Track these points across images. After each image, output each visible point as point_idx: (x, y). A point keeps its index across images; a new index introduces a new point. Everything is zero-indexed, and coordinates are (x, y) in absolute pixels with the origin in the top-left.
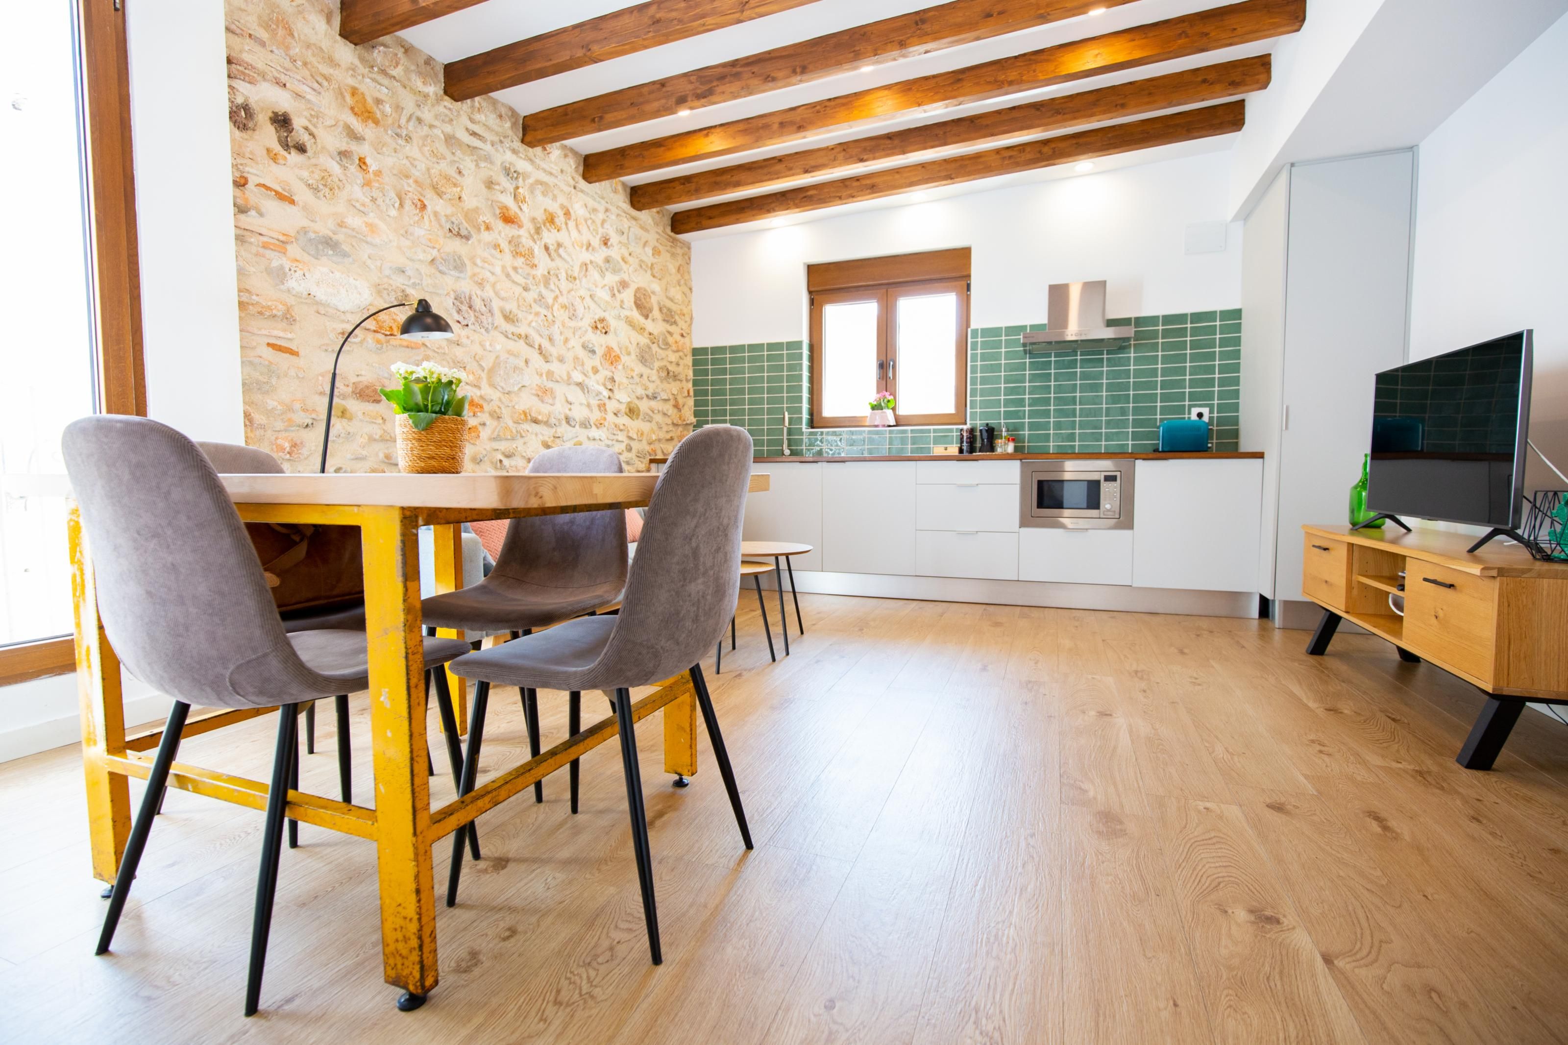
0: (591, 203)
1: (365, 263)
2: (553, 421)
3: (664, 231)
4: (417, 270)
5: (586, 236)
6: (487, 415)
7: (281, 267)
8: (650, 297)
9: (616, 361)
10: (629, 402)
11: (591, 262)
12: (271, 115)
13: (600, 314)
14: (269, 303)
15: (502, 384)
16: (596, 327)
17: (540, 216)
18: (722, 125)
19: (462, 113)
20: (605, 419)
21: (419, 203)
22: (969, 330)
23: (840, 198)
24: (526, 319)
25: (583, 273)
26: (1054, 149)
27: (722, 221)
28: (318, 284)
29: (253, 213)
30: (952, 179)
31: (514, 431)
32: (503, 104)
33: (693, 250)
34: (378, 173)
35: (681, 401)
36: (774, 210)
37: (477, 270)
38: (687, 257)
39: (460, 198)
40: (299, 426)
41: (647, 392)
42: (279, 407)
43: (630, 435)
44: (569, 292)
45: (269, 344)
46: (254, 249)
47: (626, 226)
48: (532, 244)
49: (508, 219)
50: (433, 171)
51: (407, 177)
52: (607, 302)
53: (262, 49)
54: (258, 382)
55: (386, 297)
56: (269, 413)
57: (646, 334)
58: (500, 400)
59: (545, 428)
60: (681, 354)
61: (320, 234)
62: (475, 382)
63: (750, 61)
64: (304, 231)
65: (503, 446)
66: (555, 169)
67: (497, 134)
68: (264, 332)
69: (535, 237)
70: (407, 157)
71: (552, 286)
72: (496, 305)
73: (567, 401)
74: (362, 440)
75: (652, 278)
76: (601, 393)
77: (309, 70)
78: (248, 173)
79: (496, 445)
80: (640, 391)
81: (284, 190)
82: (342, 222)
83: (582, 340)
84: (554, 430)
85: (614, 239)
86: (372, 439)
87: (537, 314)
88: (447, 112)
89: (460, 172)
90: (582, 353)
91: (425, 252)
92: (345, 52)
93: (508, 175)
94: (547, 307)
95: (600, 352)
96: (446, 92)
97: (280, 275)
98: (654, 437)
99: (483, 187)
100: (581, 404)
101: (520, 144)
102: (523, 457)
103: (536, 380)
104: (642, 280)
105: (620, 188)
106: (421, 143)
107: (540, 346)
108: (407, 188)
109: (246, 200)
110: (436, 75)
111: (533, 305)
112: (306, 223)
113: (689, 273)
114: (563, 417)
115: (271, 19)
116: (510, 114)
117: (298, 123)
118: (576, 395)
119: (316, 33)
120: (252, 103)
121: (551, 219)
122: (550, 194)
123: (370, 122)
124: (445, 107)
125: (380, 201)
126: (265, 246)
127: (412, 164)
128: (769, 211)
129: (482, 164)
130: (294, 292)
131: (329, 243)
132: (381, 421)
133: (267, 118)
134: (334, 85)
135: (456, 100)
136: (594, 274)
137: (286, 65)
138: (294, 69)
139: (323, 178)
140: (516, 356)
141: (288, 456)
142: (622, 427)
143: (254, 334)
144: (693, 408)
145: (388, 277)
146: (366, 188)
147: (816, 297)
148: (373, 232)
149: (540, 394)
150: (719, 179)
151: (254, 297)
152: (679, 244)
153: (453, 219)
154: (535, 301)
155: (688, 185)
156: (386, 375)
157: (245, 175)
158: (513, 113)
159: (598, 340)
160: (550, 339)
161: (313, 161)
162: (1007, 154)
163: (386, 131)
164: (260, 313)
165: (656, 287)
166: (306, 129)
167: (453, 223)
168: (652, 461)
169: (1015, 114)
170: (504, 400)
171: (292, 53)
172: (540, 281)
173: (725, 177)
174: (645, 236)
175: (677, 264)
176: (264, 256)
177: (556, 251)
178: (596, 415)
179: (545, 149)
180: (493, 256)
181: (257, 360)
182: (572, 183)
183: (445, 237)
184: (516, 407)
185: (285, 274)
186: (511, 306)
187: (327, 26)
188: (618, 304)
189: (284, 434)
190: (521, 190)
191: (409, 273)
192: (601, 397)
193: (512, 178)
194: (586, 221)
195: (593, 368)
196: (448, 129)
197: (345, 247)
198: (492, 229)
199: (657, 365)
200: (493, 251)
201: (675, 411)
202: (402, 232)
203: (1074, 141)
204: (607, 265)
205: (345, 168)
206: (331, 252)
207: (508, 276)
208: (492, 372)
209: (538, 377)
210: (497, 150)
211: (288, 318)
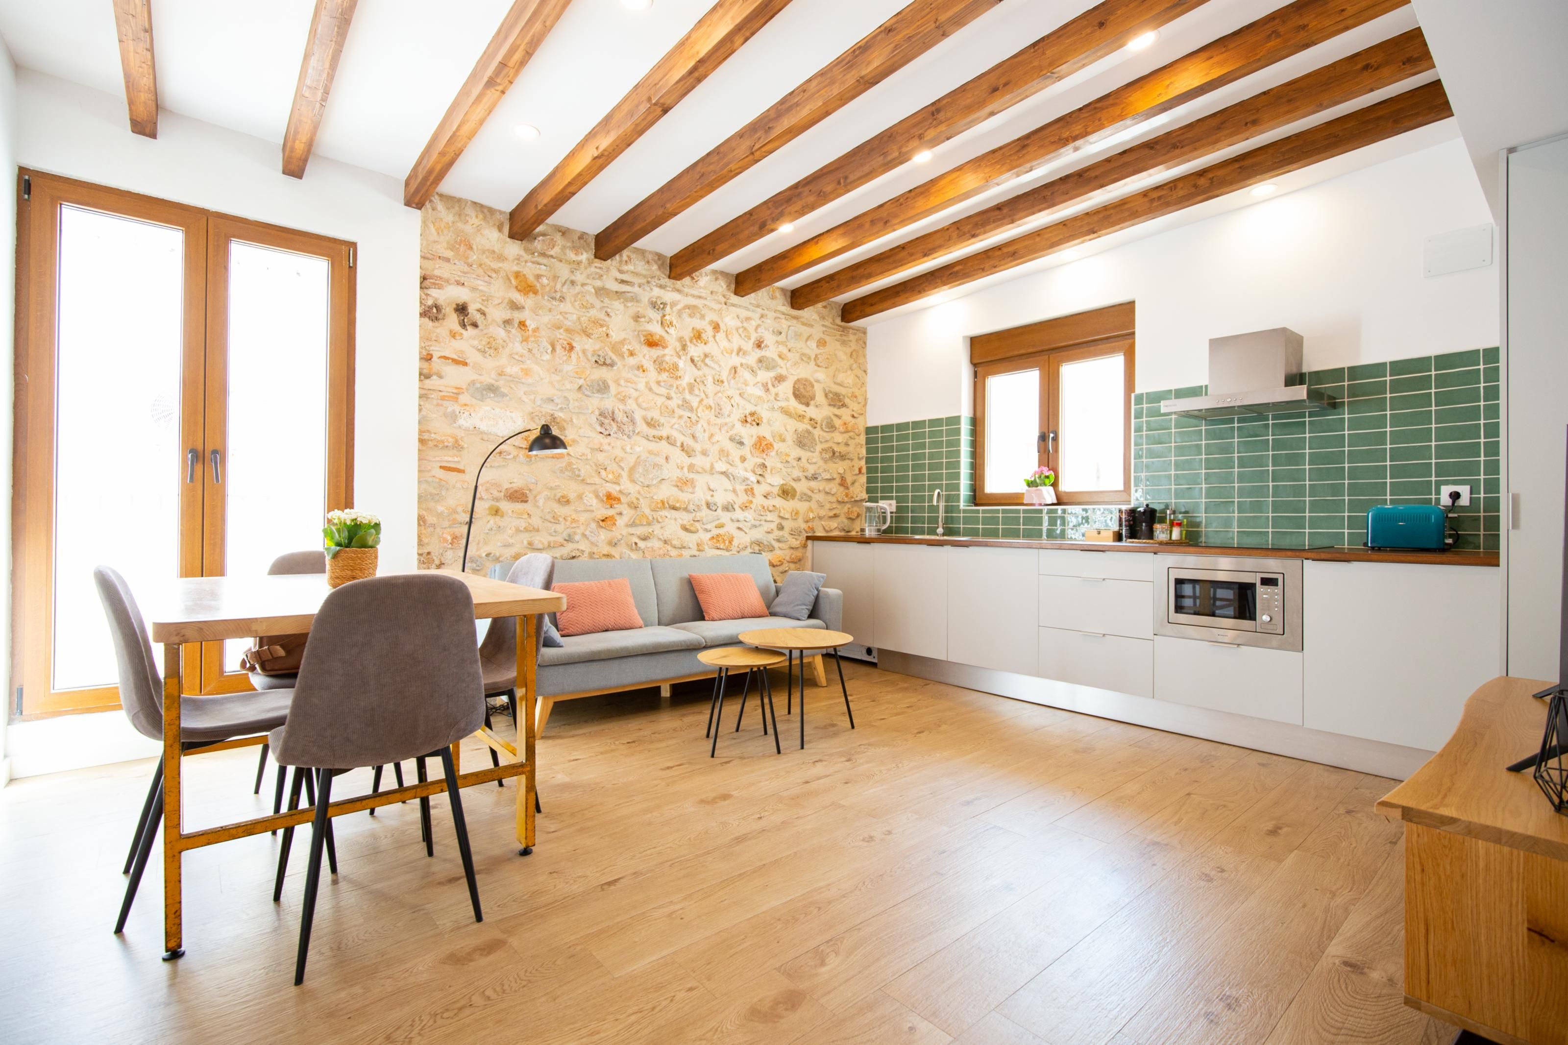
0: (744, 313)
1: (520, 398)
2: (691, 507)
3: (834, 323)
4: (565, 397)
5: (737, 341)
6: (626, 506)
7: (454, 411)
8: (813, 386)
9: (768, 448)
10: (783, 485)
11: (742, 365)
12: (455, 306)
13: (750, 408)
14: (443, 438)
15: (641, 479)
16: (746, 421)
17: (687, 334)
18: (828, 231)
19: (611, 268)
20: (751, 502)
21: (567, 347)
22: (1133, 395)
23: (983, 269)
24: (669, 423)
25: (732, 375)
26: (1211, 179)
27: (881, 307)
28: (481, 420)
29: (435, 377)
30: (1094, 233)
31: (651, 518)
32: (650, 252)
33: (868, 335)
34: (536, 330)
35: (849, 479)
36: (925, 291)
37: (621, 389)
38: (861, 342)
39: (607, 335)
40: (461, 523)
41: (805, 474)
42: (446, 511)
43: (782, 515)
44: (716, 394)
45: (441, 467)
46: (435, 402)
47: (784, 326)
48: (676, 359)
49: (652, 343)
50: (582, 319)
51: (559, 328)
52: (759, 397)
53: (448, 264)
54: (431, 494)
55: (538, 421)
56: (440, 515)
57: (806, 420)
58: (639, 493)
59: (684, 513)
60: (851, 434)
61: (485, 383)
62: (614, 480)
63: (808, 180)
64: (473, 382)
65: (640, 531)
66: (704, 293)
67: (645, 277)
68: (437, 459)
69: (681, 353)
70: (561, 313)
71: (697, 392)
72: (638, 416)
73: (710, 489)
74: (510, 531)
75: (816, 368)
76: (747, 479)
77: (482, 269)
78: (433, 350)
79: (632, 530)
80: (797, 473)
81: (459, 357)
82: (502, 372)
83: (729, 435)
84: (694, 514)
85: (769, 339)
86: (518, 530)
87: (680, 417)
88: (598, 270)
89: (608, 315)
90: (730, 446)
91: (572, 382)
92: (514, 248)
93: (654, 307)
94: (691, 409)
95: (749, 442)
96: (596, 257)
97: (453, 417)
98: (811, 515)
99: (632, 321)
100: (726, 490)
101: (667, 280)
102: (660, 539)
103: (677, 473)
104: (806, 371)
105: (778, 294)
106: (573, 299)
107: (682, 444)
108: (558, 336)
109: (431, 369)
110: (588, 245)
111: (676, 410)
112: (475, 377)
113: (864, 356)
114: (704, 503)
115: (456, 242)
116: (656, 258)
117: (472, 309)
118: (721, 484)
119: (490, 242)
120: (441, 302)
121: (698, 336)
122: (698, 315)
123: (531, 293)
124: (596, 267)
125: (535, 351)
126: (443, 398)
127: (564, 317)
128: (920, 292)
129: (629, 304)
130: (464, 428)
131: (492, 389)
132: (526, 516)
133: (452, 309)
134: (503, 274)
135: (605, 260)
136: (747, 375)
137: (465, 270)
138: (472, 271)
139: (489, 343)
140: (657, 454)
141: (450, 546)
142: (771, 508)
143: (430, 461)
144: (866, 485)
145: (540, 406)
146: (524, 343)
147: (979, 369)
148: (527, 374)
149: (679, 484)
150: (855, 273)
151: (433, 435)
152: (851, 331)
153: (601, 353)
154: (678, 407)
155: (832, 283)
156: (533, 481)
157: (431, 352)
158: (660, 256)
159: (749, 434)
160: (693, 437)
161: (485, 331)
162: (1155, 195)
163: (543, 297)
164: (436, 446)
165: (821, 375)
166: (478, 310)
167: (599, 356)
168: (808, 538)
169: (1126, 158)
170: (642, 492)
171: (470, 261)
172: (684, 389)
173: (861, 270)
174: (807, 331)
175: (849, 350)
176: (442, 405)
177: (703, 361)
178: (743, 498)
179: (693, 278)
180: (636, 376)
181: (430, 479)
182: (723, 300)
183: (592, 368)
184: (655, 497)
185: (456, 416)
186: (655, 414)
187: (499, 234)
188: (772, 398)
189: (448, 530)
190: (667, 317)
191: (557, 401)
192: (749, 482)
193: (658, 310)
194: (737, 329)
195: (741, 457)
196: (598, 283)
197: (504, 390)
198: (635, 354)
199: (819, 447)
200: (636, 372)
201: (842, 489)
202: (553, 370)
203: (1237, 165)
204: (760, 365)
205: (509, 332)
206: (492, 395)
207: (650, 389)
208: (632, 470)
209: (679, 471)
210: (644, 290)
211: (457, 446)
